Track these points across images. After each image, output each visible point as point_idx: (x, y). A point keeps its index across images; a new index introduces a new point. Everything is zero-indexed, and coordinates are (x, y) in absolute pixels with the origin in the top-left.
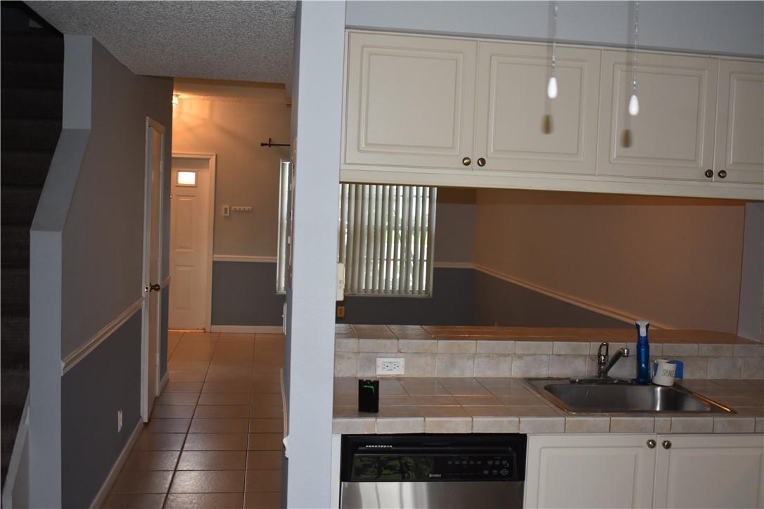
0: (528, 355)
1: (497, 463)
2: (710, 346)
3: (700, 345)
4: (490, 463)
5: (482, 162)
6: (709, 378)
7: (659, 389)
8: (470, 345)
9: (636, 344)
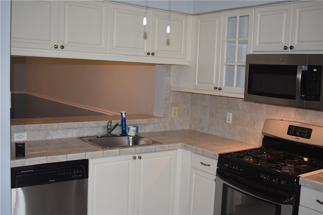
0: (79, 128)
1: (77, 172)
2: (147, 120)
3: (143, 119)
4: (75, 172)
5: (63, 47)
6: (146, 132)
7: (131, 137)
8: (56, 125)
9: (121, 120)
